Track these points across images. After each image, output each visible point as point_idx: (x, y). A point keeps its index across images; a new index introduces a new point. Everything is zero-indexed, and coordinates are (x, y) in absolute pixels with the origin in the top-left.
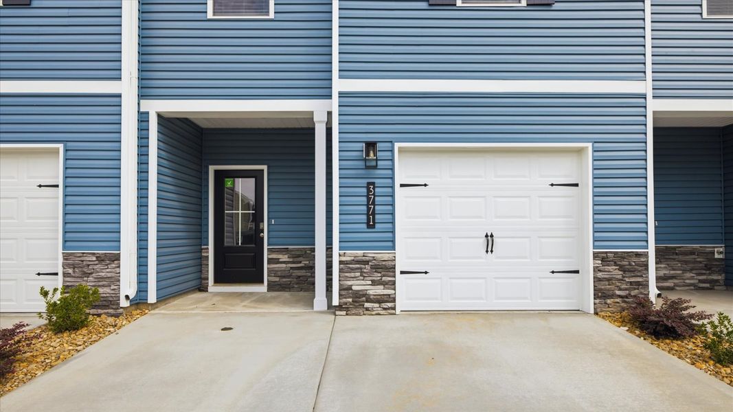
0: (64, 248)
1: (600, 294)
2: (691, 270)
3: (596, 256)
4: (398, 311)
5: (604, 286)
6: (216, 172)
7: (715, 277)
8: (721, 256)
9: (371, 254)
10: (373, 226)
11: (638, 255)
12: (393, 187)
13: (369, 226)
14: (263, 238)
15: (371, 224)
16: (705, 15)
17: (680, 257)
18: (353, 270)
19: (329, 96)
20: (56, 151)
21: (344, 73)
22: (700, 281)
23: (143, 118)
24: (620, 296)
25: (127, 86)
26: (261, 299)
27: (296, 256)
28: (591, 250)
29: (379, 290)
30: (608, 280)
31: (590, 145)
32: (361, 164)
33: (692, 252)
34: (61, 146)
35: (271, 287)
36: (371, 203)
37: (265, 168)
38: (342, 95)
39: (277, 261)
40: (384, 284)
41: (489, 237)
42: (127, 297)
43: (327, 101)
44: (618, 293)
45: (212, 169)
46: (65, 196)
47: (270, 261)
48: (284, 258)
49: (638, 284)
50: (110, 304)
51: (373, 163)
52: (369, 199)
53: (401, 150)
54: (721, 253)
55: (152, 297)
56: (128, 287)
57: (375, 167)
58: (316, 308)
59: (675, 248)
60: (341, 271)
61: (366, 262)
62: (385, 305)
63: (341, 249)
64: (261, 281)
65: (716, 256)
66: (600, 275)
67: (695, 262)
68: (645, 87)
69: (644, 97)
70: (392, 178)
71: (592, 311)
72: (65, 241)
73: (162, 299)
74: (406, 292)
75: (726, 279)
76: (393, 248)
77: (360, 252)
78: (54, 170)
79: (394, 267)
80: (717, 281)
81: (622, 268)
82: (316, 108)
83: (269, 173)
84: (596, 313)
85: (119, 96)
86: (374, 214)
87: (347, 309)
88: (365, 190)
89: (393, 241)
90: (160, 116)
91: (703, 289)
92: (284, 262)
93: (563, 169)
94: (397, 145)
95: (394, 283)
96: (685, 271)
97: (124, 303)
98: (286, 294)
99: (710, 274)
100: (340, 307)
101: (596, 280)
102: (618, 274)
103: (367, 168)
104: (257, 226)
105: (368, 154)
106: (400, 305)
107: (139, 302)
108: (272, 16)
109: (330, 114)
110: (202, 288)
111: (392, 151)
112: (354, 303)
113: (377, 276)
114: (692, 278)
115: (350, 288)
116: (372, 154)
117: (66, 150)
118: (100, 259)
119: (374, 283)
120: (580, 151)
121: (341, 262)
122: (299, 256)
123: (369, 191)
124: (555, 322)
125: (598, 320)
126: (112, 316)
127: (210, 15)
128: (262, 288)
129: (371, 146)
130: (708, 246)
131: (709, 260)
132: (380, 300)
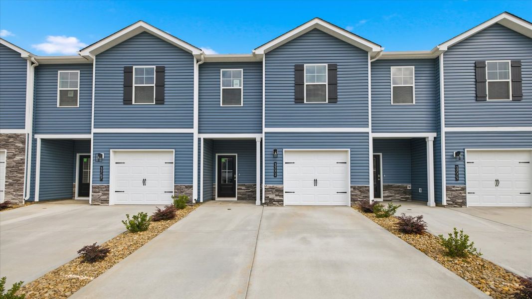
0: (175, 183)
1: (353, 200)
2: (398, 194)
3: (351, 187)
4: (284, 205)
5: (354, 197)
6: (218, 156)
7: (407, 196)
8: (410, 188)
9: (275, 186)
10: (276, 177)
11: (366, 187)
12: (283, 164)
13: (275, 177)
14: (235, 181)
15: (275, 176)
16: (392, 104)
17: (394, 189)
18: (269, 191)
19: (262, 133)
20: (173, 152)
21: (267, 126)
22: (402, 198)
23: (199, 139)
24: (360, 201)
25: (195, 130)
26: (235, 202)
27: (248, 187)
28: (350, 185)
29: (278, 198)
30: (356, 195)
31: (349, 150)
32: (272, 156)
33: (398, 187)
34: (174, 150)
35: (239, 198)
36: (275, 169)
37: (236, 155)
38: (266, 133)
39: (241, 189)
40: (280, 196)
41: (316, 181)
42: (195, 200)
43: (260, 134)
44: (359, 199)
45: (217, 155)
46: (175, 166)
47: (238, 189)
48: (243, 188)
49: (366, 196)
50: (190, 202)
51: (276, 156)
52: (274, 168)
53: (285, 151)
54: (409, 187)
55: (201, 200)
56: (195, 197)
57: (277, 157)
58: (257, 204)
59: (392, 185)
60: (265, 191)
61: (274, 189)
62: (280, 203)
63: (265, 184)
64: (235, 197)
65: (408, 188)
66: (353, 193)
67: (400, 190)
68: (369, 130)
69: (368, 133)
70: (282, 161)
71: (350, 206)
72: (175, 181)
73: (205, 201)
74: (287, 199)
75: (412, 197)
76: (283, 184)
77: (272, 185)
78: (171, 158)
79: (283, 190)
80: (408, 198)
81: (360, 191)
82: (257, 137)
83: (238, 157)
84: (351, 206)
85: (193, 134)
86: (276, 173)
87: (267, 204)
88: (273, 165)
89: (283, 182)
90: (204, 139)
91: (403, 201)
92: (244, 190)
93: (341, 158)
94: (284, 150)
95: (283, 196)
96: (395, 194)
97: (194, 202)
98: (244, 201)
99: (405, 195)
100: (265, 203)
101: (352, 195)
102: (359, 193)
103: (274, 157)
104: (233, 176)
105: (274, 153)
106: (285, 203)
107: (198, 202)
108: (242, 105)
109: (262, 139)
110: (213, 199)
111: (282, 152)
112: (270, 202)
113: (277, 193)
114: (398, 197)
115: (268, 197)
116: (276, 153)
117: (175, 151)
118: (186, 187)
119: (276, 195)
120: (347, 151)
121: (265, 189)
122: (249, 187)
123: (275, 165)
124: (336, 208)
125: (352, 209)
126: (190, 206)
127: (221, 105)
128: (235, 199)
129: (275, 151)
130: (405, 185)
131: (405, 190)
132: (278, 201)
